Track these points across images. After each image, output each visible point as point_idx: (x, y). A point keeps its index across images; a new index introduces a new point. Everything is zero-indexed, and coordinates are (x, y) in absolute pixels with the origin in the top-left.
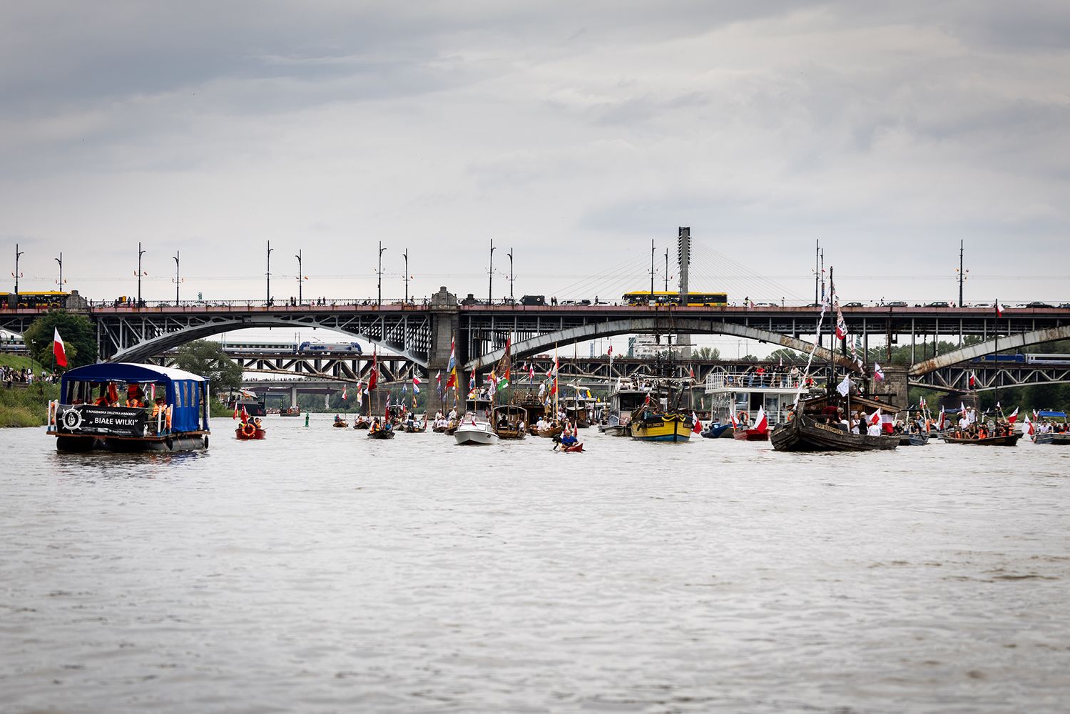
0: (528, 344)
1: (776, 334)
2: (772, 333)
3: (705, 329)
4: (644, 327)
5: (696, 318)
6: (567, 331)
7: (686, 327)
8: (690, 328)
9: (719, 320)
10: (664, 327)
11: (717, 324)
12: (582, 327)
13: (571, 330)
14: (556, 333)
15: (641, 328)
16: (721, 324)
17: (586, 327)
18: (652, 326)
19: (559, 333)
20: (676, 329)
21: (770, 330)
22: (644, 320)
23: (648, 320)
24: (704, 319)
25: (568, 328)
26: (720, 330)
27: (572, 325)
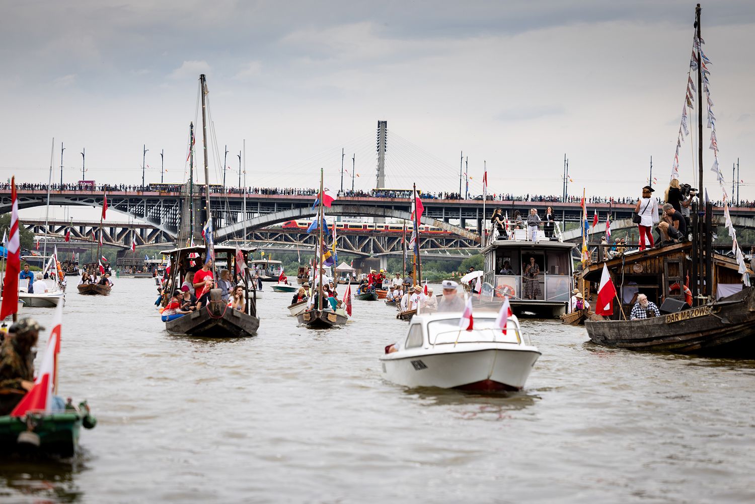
0: (251, 223)
1: (430, 219)
2: (428, 218)
3: (380, 214)
4: (336, 212)
5: (374, 206)
6: (280, 213)
7: (366, 213)
8: (368, 213)
9: (389, 207)
10: (350, 212)
11: (389, 210)
12: (291, 211)
13: (282, 212)
14: (271, 215)
15: (333, 212)
16: (391, 211)
17: (294, 210)
18: (341, 211)
19: (274, 214)
20: (359, 214)
21: (426, 216)
22: (335, 206)
23: (338, 206)
24: (379, 206)
25: (280, 211)
26: (390, 215)
27: (284, 209)
